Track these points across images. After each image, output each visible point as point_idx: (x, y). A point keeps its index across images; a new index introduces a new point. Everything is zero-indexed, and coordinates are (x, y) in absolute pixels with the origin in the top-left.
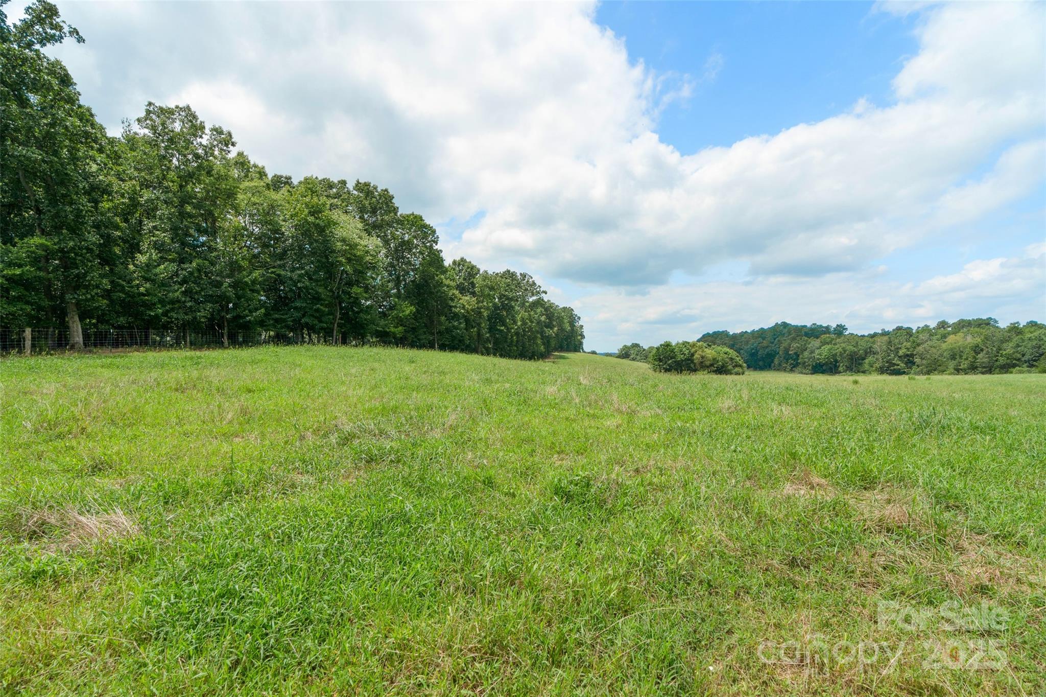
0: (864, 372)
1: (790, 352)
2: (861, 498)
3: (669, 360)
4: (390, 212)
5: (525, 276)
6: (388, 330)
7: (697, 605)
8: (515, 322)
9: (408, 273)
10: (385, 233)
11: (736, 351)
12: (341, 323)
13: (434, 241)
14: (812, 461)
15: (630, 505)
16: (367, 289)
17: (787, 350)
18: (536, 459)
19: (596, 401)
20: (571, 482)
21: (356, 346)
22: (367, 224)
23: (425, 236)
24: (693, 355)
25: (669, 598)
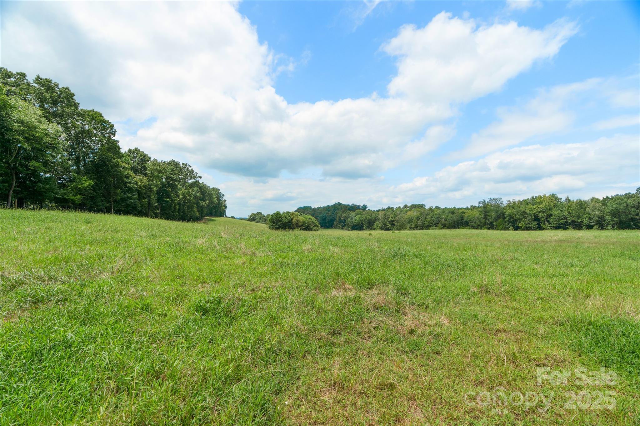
0: (374, 229)
1: (342, 219)
2: (367, 294)
3: (278, 222)
4: (71, 106)
5: (186, 165)
6: (67, 198)
7: (281, 366)
8: (178, 196)
9: (88, 155)
10: (65, 121)
11: (315, 217)
12: (17, 190)
13: (112, 134)
14: (346, 277)
15: (246, 312)
16: (45, 164)
17: (340, 218)
18: (185, 288)
19: (231, 248)
20: (208, 301)
21: (34, 209)
22: (47, 113)
23: (104, 129)
24: (292, 220)
25: (266, 366)
